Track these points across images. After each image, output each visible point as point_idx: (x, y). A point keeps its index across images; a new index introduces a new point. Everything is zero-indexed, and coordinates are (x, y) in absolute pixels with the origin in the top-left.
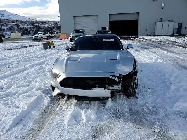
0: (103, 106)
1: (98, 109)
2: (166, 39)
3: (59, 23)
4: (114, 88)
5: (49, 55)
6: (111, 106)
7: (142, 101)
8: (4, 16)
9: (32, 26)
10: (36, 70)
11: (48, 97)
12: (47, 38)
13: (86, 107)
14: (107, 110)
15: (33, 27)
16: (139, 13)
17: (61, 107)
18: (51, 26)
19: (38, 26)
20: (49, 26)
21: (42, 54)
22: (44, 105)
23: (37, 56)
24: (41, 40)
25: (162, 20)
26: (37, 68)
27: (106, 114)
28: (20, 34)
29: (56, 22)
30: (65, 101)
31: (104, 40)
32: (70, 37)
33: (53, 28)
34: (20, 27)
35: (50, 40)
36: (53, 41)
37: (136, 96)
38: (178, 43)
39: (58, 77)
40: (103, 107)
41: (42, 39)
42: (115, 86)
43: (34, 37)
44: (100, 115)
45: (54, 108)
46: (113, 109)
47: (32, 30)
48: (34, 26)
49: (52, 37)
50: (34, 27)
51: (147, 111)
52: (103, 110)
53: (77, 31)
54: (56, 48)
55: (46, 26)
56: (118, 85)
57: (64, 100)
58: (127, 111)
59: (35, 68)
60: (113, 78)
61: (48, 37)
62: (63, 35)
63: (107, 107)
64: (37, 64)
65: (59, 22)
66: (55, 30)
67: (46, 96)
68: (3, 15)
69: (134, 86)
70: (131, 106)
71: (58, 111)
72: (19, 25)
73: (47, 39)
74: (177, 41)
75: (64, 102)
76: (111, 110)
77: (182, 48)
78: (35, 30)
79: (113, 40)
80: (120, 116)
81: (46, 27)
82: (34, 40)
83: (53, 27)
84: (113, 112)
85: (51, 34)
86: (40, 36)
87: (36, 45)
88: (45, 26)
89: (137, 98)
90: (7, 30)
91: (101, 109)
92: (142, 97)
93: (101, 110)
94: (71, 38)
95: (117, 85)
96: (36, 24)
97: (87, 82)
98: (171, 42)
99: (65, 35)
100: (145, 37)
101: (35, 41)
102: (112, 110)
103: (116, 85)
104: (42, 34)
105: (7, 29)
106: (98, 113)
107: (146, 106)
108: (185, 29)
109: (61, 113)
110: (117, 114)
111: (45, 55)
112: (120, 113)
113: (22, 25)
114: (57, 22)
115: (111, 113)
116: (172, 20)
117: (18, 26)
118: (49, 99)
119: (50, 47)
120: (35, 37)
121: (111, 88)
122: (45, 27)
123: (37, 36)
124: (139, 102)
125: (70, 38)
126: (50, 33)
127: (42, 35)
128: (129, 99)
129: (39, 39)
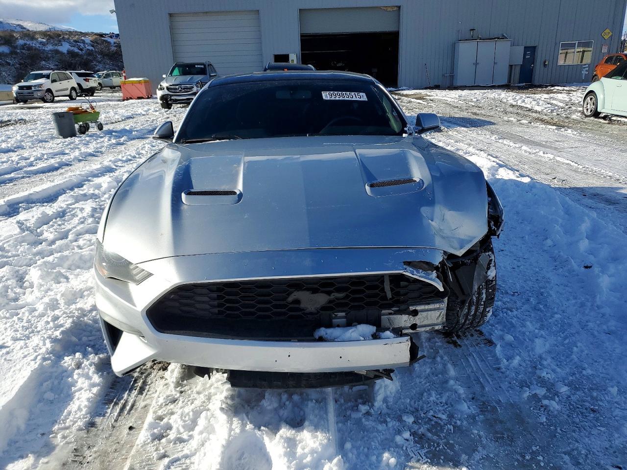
0: (361, 397)
1: (343, 416)
2: (494, 99)
3: (112, 41)
4: (417, 320)
5: (80, 161)
6: (398, 398)
7: (518, 358)
9: (6, 49)
10: (28, 229)
11: (92, 369)
12: (68, 92)
13: (285, 413)
14: (382, 419)
15: (12, 53)
16: (399, 7)
17: (161, 418)
18: (81, 50)
19: (30, 48)
20: (76, 50)
21: (53, 156)
22: (69, 413)
23: (31, 165)
24: (45, 101)
25: (473, 36)
26: (33, 221)
27: (388, 445)
29: (101, 35)
30: (178, 384)
31: (326, 96)
32: (161, 89)
33: (90, 58)
35: (81, 103)
36: (94, 104)
37: (481, 333)
38: (536, 112)
39: (138, 282)
40: (364, 408)
41: (49, 97)
42: (422, 311)
43: (15, 88)
44: (358, 455)
45: (126, 431)
46: (412, 413)
47: (9, 64)
48: (16, 47)
49: (91, 92)
50: (16, 53)
51: (554, 405)
52: (368, 423)
53: (187, 69)
54: (110, 132)
55: (65, 48)
56: (437, 306)
57: (167, 374)
58: (473, 417)
59: (22, 216)
60: (418, 275)
61: (73, 88)
62: (133, 83)
63: (378, 403)
64: (30, 202)
65: (112, 36)
66: (100, 66)
67: (79, 366)
69: (484, 296)
70: (477, 388)
71: (145, 444)
73: (72, 98)
74: (529, 106)
75: (172, 391)
76: (405, 418)
77: (554, 127)
78: (20, 64)
79: (363, 97)
80: (451, 447)
81: (62, 53)
82: (17, 100)
83: (90, 53)
84: (416, 427)
85: (87, 80)
86: (40, 85)
87: (24, 122)
88: (60, 48)
89: (490, 343)
91: (355, 415)
92: (509, 338)
93: (358, 422)
95: (431, 306)
96: (21, 42)
97: (290, 299)
98: (515, 110)
99: (139, 82)
100: (423, 92)
101: (21, 104)
102: (410, 420)
103: (427, 307)
104: (48, 77)
106: (348, 445)
107: (542, 382)
108: (545, 65)
109: (164, 456)
110: (435, 438)
111: (65, 158)
112: (449, 433)
114: (105, 34)
115: (407, 435)
116: (504, 37)
118: (96, 379)
119: (84, 130)
120: (21, 88)
121: (404, 320)
122: (57, 52)
123: (29, 87)
124: (505, 361)
126: (80, 75)
127: (49, 81)
128: (458, 351)
129: (35, 96)
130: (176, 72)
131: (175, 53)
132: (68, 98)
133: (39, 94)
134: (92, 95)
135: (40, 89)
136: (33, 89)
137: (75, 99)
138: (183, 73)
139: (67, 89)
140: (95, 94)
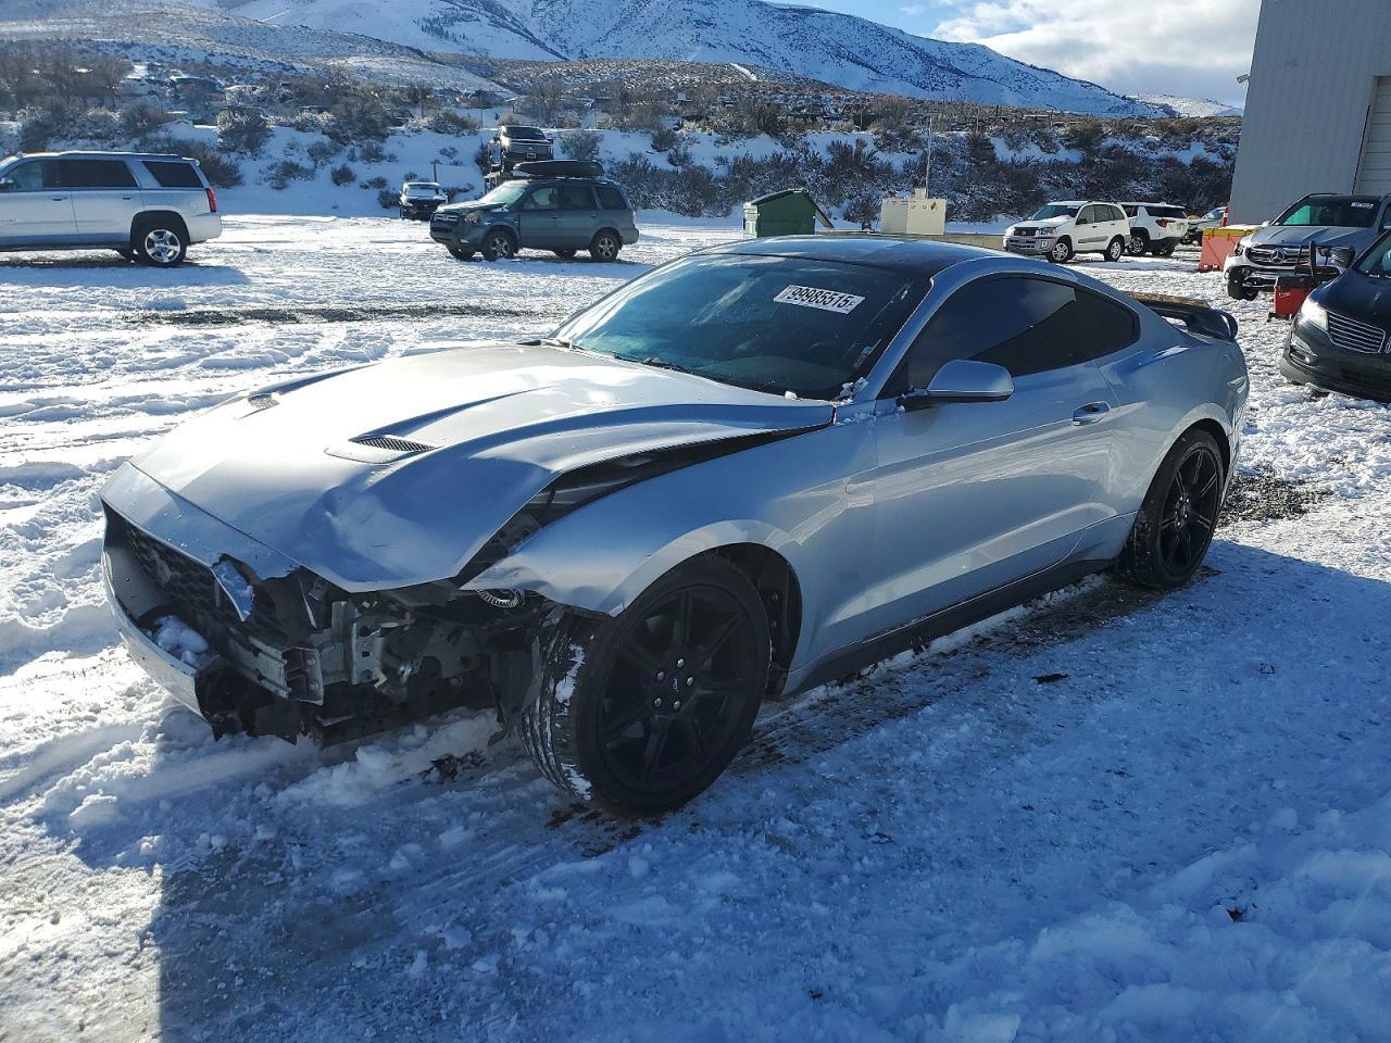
8: (964, 83)
9: (1075, 156)
15: (1083, 163)
28: (942, 204)
34: (993, 159)
43: (1011, 229)
48: (1096, 152)
53: (1327, 211)
55: (1192, 154)
61: (1119, 238)
62: (1230, 235)
68: (957, 72)
72: (993, 141)
73: (1109, 258)
81: (1181, 165)
85: (1161, 223)
86: (1051, 229)
88: (1181, 155)
90: (902, 177)
94: (1244, 260)
104: (1072, 212)
105: (907, 166)
113: (1014, 144)
117: (979, 148)
120: (1019, 231)
122: (1172, 161)
123: (1031, 231)
125: (1231, 262)
126: (1154, 211)
127: (1073, 221)
129: (1037, 248)
130: (1302, 215)
131: (1363, 167)
132: (1101, 257)
133: (1045, 245)
134: (1167, 255)
135: (1049, 235)
136: (1037, 234)
137: (1116, 260)
138: (1321, 220)
139: (1103, 239)
140: (1174, 254)
